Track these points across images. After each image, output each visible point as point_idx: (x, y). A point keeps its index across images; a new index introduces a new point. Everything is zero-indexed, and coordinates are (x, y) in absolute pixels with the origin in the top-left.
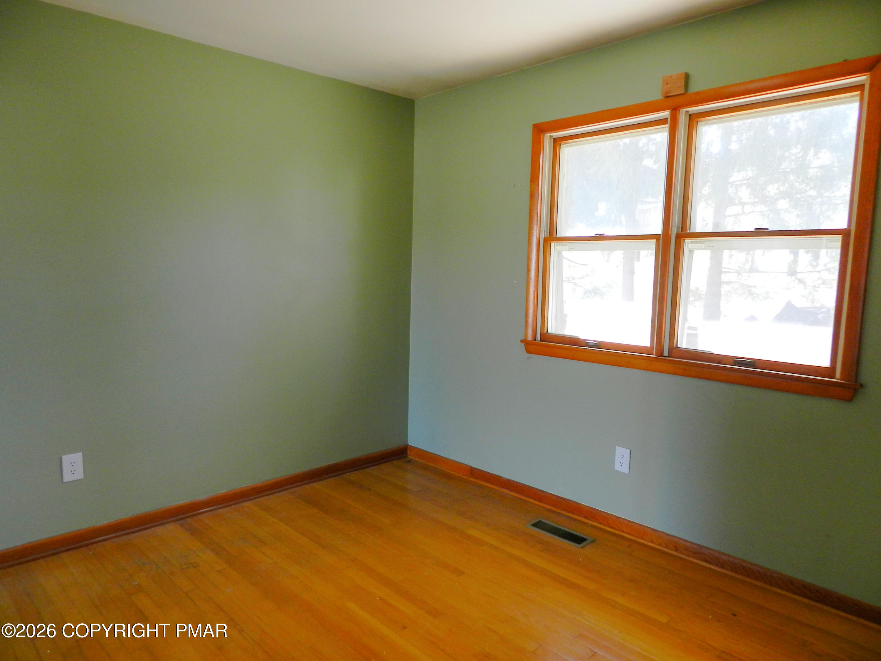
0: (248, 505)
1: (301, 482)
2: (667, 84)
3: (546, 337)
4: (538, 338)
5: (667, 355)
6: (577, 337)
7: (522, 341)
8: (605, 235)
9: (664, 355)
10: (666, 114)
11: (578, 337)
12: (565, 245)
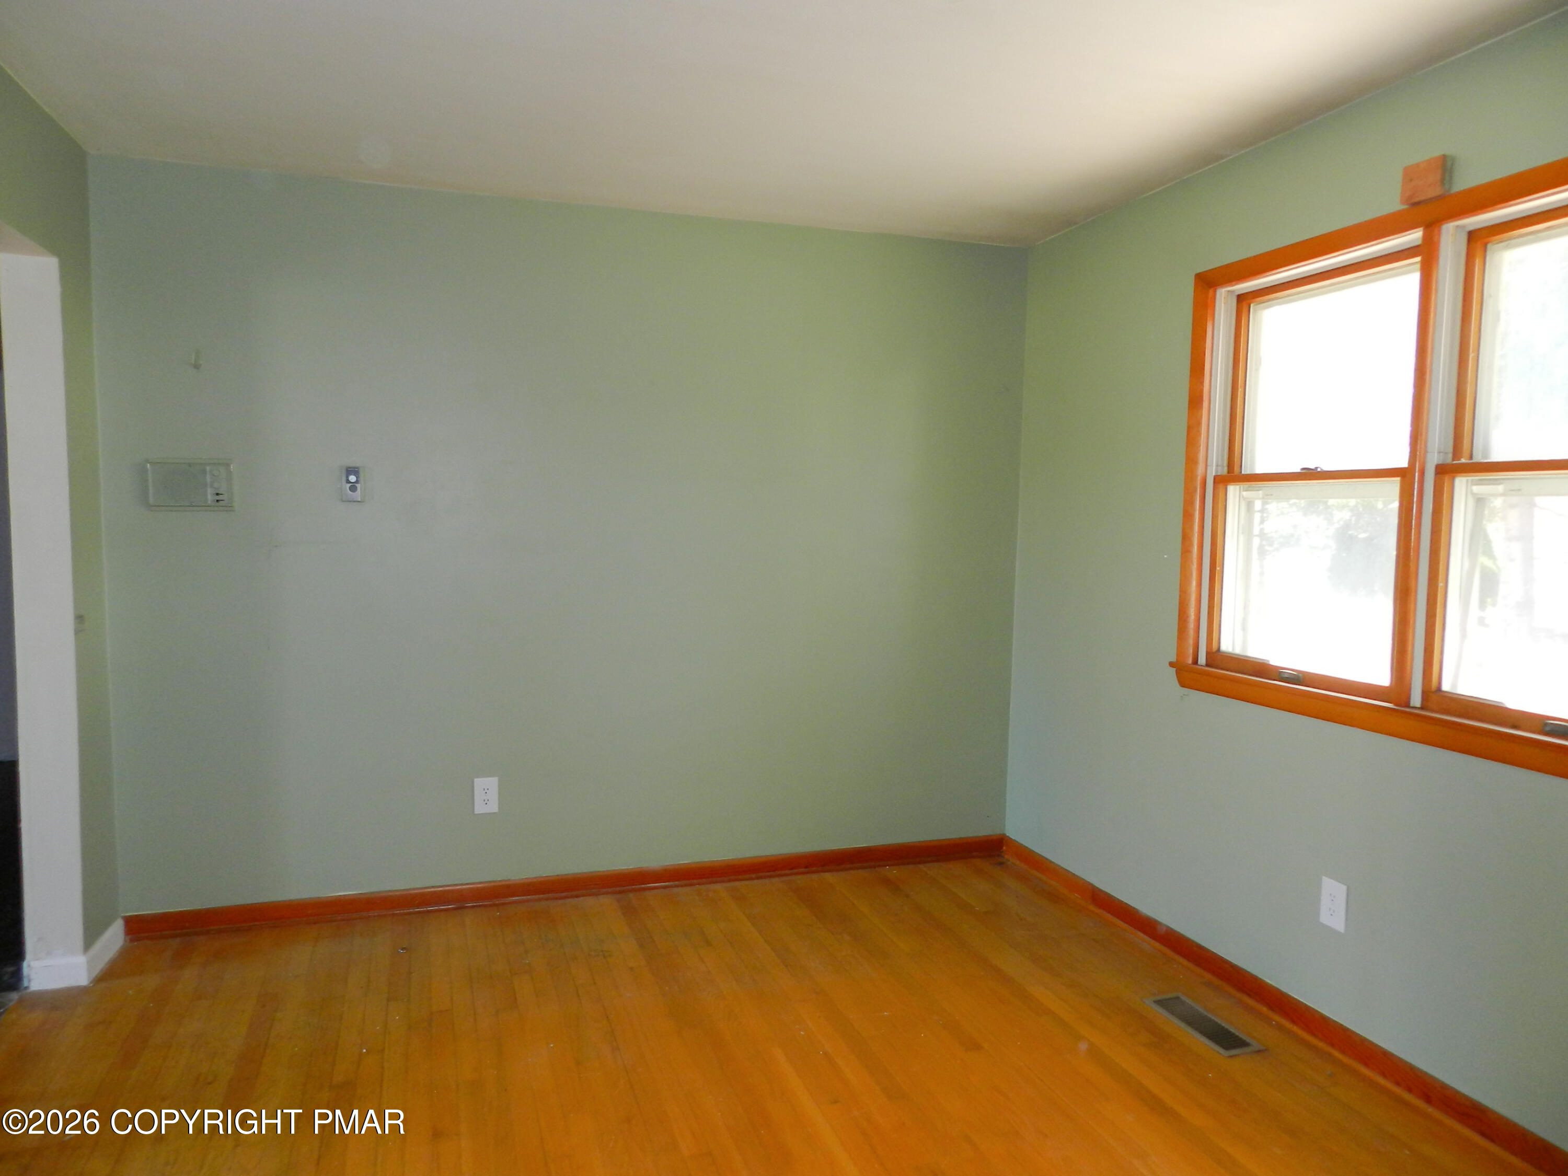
0: (719, 889)
1: (806, 867)
2: (1411, 180)
3: (1217, 658)
4: (1202, 660)
5: (1418, 704)
6: (1265, 662)
7: (1171, 664)
8: (1319, 470)
9: (1412, 705)
10: (1415, 236)
11: (1268, 661)
12: (1257, 489)
